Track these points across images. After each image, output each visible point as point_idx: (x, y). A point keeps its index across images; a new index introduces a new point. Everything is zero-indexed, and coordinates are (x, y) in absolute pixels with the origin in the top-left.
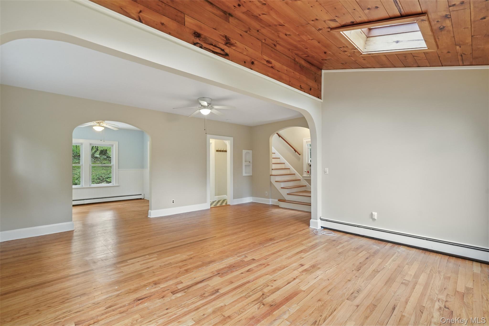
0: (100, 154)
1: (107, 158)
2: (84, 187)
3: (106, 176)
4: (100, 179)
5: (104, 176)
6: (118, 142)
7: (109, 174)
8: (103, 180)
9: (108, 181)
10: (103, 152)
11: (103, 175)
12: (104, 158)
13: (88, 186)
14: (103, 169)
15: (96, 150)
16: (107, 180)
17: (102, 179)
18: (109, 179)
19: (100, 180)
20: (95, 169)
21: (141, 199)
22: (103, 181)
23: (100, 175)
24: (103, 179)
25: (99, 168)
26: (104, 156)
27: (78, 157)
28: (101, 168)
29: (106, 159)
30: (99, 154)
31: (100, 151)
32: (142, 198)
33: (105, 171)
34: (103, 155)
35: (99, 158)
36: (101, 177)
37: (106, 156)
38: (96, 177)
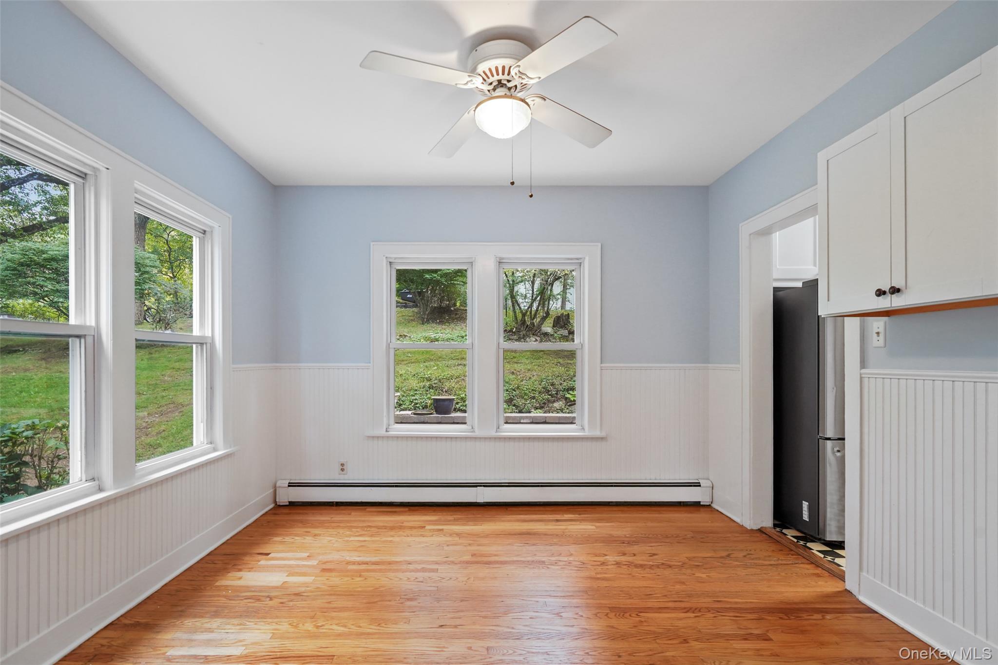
0: (554, 326)
1: (569, 334)
2: (478, 433)
3: (565, 384)
4: (549, 391)
5: (561, 384)
6: (600, 245)
7: (572, 379)
8: (557, 394)
9: (569, 398)
10: (561, 320)
11: (557, 382)
12: (562, 335)
13: (493, 433)
14: (559, 363)
15: (545, 315)
16: (568, 396)
17: (553, 393)
18: (571, 392)
19: (550, 395)
20: (540, 362)
21: (697, 505)
22: (556, 397)
23: (551, 381)
24: (557, 391)
25: (548, 361)
26: (563, 331)
27: (508, 334)
28: (553, 362)
29: (567, 336)
30: (552, 325)
31: (555, 319)
32: (704, 499)
33: (563, 369)
34: (562, 328)
35: (552, 335)
36: (553, 385)
37: (567, 329)
38: (540, 387)
